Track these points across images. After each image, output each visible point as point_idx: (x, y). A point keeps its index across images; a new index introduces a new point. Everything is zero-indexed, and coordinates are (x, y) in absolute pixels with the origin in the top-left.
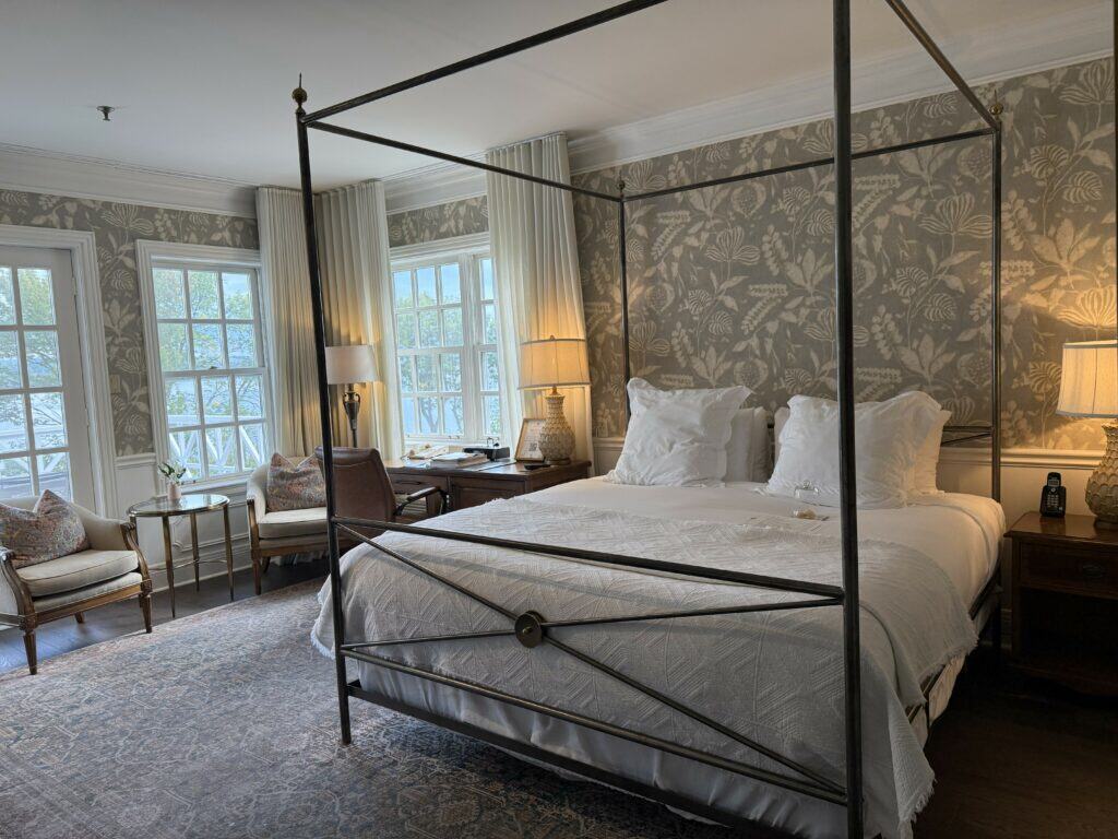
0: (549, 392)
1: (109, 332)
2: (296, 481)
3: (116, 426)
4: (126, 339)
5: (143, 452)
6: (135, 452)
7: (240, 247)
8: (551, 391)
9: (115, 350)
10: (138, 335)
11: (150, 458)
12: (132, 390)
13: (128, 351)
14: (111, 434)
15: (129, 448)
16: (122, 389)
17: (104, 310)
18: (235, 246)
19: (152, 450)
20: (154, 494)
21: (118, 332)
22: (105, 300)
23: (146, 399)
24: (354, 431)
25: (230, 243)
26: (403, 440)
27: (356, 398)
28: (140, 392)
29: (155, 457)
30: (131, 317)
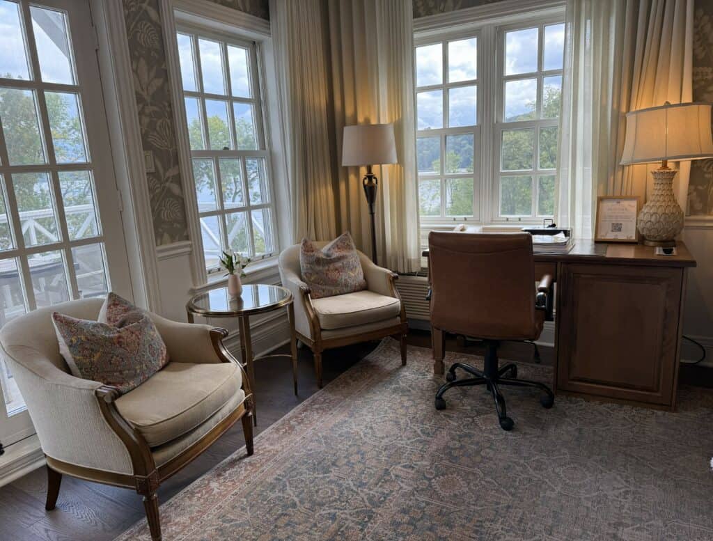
0: (657, 166)
1: (140, 99)
2: (331, 267)
3: (153, 211)
4: (155, 108)
5: (180, 240)
6: (173, 240)
7: (249, 13)
8: (660, 166)
9: (146, 120)
10: (167, 104)
11: (186, 246)
12: (165, 170)
13: (158, 124)
14: (150, 219)
15: (166, 236)
16: (156, 167)
17: (133, 71)
18: (245, 11)
19: (187, 238)
20: (191, 286)
21: (148, 99)
22: (133, 57)
23: (178, 180)
24: (372, 214)
25: (242, 8)
26: (418, 222)
27: (374, 181)
28: (172, 172)
29: (191, 246)
30: (159, 82)
